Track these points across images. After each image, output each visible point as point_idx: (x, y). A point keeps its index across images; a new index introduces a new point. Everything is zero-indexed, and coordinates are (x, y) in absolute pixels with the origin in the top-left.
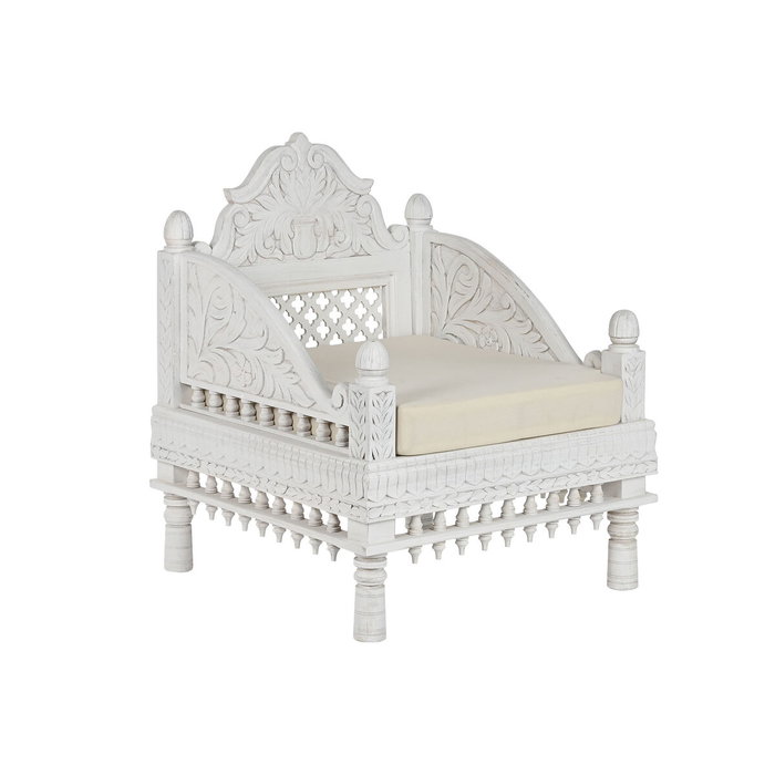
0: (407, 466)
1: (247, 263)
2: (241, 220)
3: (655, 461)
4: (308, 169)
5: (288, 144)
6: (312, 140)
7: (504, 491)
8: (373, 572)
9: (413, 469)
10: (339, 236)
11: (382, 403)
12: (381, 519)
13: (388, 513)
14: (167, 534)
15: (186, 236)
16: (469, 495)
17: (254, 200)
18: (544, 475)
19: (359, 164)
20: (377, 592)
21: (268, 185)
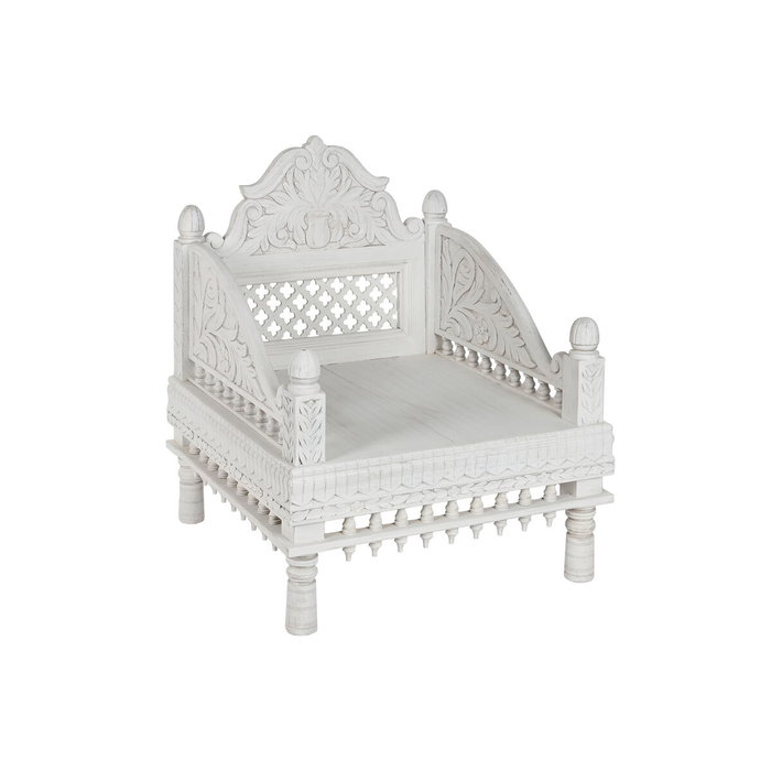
0: (335, 471)
1: (260, 252)
2: (253, 215)
3: (613, 463)
4: (322, 169)
5: (304, 147)
6: (328, 141)
7: (445, 494)
8: (302, 570)
9: (343, 474)
10: (354, 228)
11: (310, 411)
12: (305, 522)
13: (315, 516)
14: (181, 489)
15: (195, 228)
16: (404, 498)
17: (268, 197)
18: (490, 477)
19: (374, 163)
20: (307, 588)
21: (282, 182)
